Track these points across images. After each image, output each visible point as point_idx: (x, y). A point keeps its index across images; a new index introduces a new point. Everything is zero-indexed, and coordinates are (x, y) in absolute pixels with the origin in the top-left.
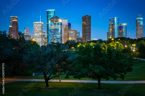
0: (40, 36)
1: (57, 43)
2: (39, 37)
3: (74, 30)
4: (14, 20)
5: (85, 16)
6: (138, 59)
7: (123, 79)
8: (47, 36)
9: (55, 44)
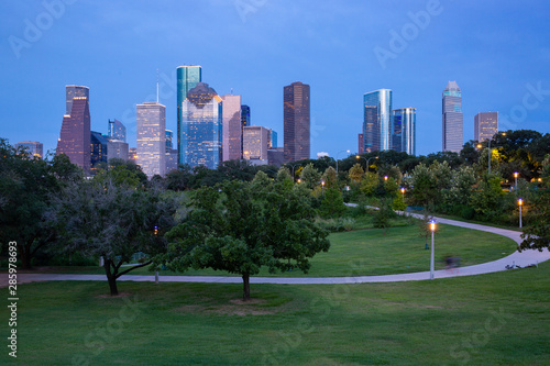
0: (158, 146)
1: (197, 168)
2: (152, 149)
3: (259, 128)
4: (77, 96)
5: (292, 85)
6: (408, 214)
7: (306, 273)
8: (179, 146)
9: (192, 172)
